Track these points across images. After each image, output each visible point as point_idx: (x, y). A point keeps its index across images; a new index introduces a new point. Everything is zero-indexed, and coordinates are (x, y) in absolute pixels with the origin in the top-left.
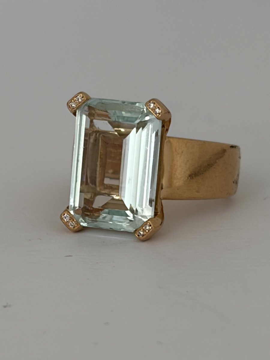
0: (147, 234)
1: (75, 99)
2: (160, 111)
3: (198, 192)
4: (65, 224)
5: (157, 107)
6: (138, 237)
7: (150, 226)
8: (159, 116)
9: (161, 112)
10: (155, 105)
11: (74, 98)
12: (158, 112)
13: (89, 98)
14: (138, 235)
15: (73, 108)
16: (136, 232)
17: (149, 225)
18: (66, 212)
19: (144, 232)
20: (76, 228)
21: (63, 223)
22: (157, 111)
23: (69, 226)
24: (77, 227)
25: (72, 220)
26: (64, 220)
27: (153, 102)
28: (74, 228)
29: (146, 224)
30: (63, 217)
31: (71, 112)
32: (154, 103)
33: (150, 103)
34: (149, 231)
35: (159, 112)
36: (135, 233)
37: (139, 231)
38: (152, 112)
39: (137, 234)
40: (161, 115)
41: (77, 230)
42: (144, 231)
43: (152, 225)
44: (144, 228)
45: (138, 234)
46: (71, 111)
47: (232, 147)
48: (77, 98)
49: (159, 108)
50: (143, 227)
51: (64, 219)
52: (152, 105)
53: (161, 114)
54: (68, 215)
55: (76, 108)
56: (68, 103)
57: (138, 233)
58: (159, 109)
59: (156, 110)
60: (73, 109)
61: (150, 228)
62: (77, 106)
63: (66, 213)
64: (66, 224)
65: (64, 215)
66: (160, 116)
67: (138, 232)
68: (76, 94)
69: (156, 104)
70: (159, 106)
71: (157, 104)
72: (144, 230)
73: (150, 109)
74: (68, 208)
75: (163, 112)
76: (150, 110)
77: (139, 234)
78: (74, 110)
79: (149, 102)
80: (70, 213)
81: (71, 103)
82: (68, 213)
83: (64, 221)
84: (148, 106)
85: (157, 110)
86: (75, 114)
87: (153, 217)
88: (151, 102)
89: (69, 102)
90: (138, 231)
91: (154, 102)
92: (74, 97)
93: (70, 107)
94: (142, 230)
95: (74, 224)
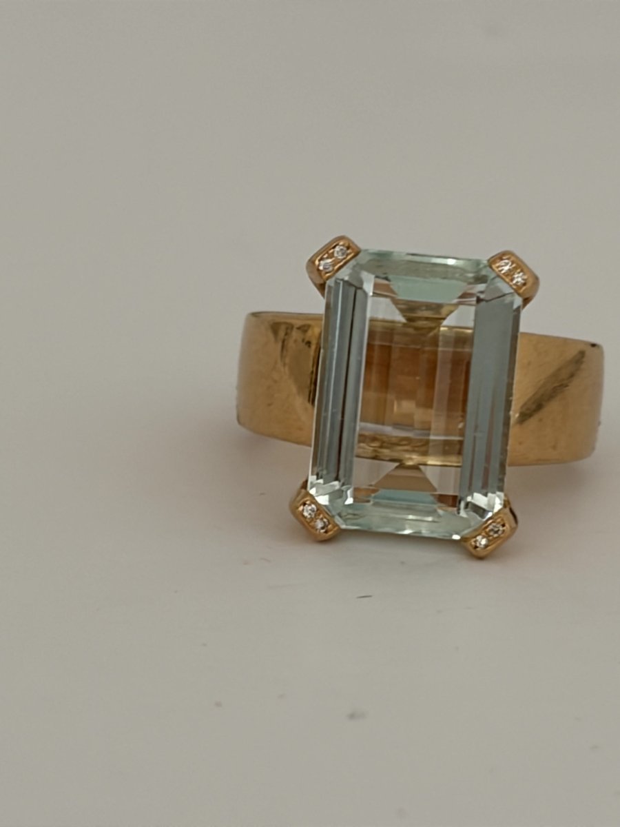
0: (495, 544)
1: (330, 251)
2: (526, 278)
4: (303, 525)
5: (518, 270)
6: (474, 550)
7: (504, 525)
8: (521, 289)
9: (528, 281)
10: (513, 267)
12: (521, 281)
13: (359, 250)
14: (475, 546)
15: (326, 273)
17: (502, 523)
18: (310, 498)
19: (488, 539)
20: (329, 533)
21: (300, 521)
22: (517, 278)
23: (314, 527)
24: (332, 531)
25: (321, 516)
26: (305, 517)
27: (511, 259)
28: (326, 532)
29: (494, 522)
30: (301, 508)
32: (512, 262)
33: (501, 262)
34: (499, 536)
35: (523, 280)
37: (478, 537)
38: (507, 279)
39: (471, 545)
40: (527, 288)
41: (332, 537)
42: (487, 537)
43: (507, 524)
44: (488, 530)
45: (474, 544)
47: (594, 345)
48: (336, 248)
50: (486, 528)
51: (305, 514)
53: (527, 284)
54: (312, 506)
55: (334, 271)
56: (312, 262)
57: (474, 540)
58: (524, 274)
59: (516, 276)
60: (327, 275)
61: (503, 529)
62: (336, 267)
63: (308, 500)
64: (310, 525)
65: (305, 504)
66: (524, 288)
68: (332, 240)
69: (517, 264)
71: (519, 263)
72: (488, 534)
73: (504, 273)
75: (531, 281)
76: (503, 276)
77: (477, 544)
78: (328, 277)
79: (501, 257)
80: (316, 500)
82: (313, 501)
83: (302, 519)
84: (497, 268)
85: (519, 278)
88: (505, 257)
90: (474, 536)
91: (513, 258)
92: (328, 248)
94: (483, 534)
95: (327, 523)
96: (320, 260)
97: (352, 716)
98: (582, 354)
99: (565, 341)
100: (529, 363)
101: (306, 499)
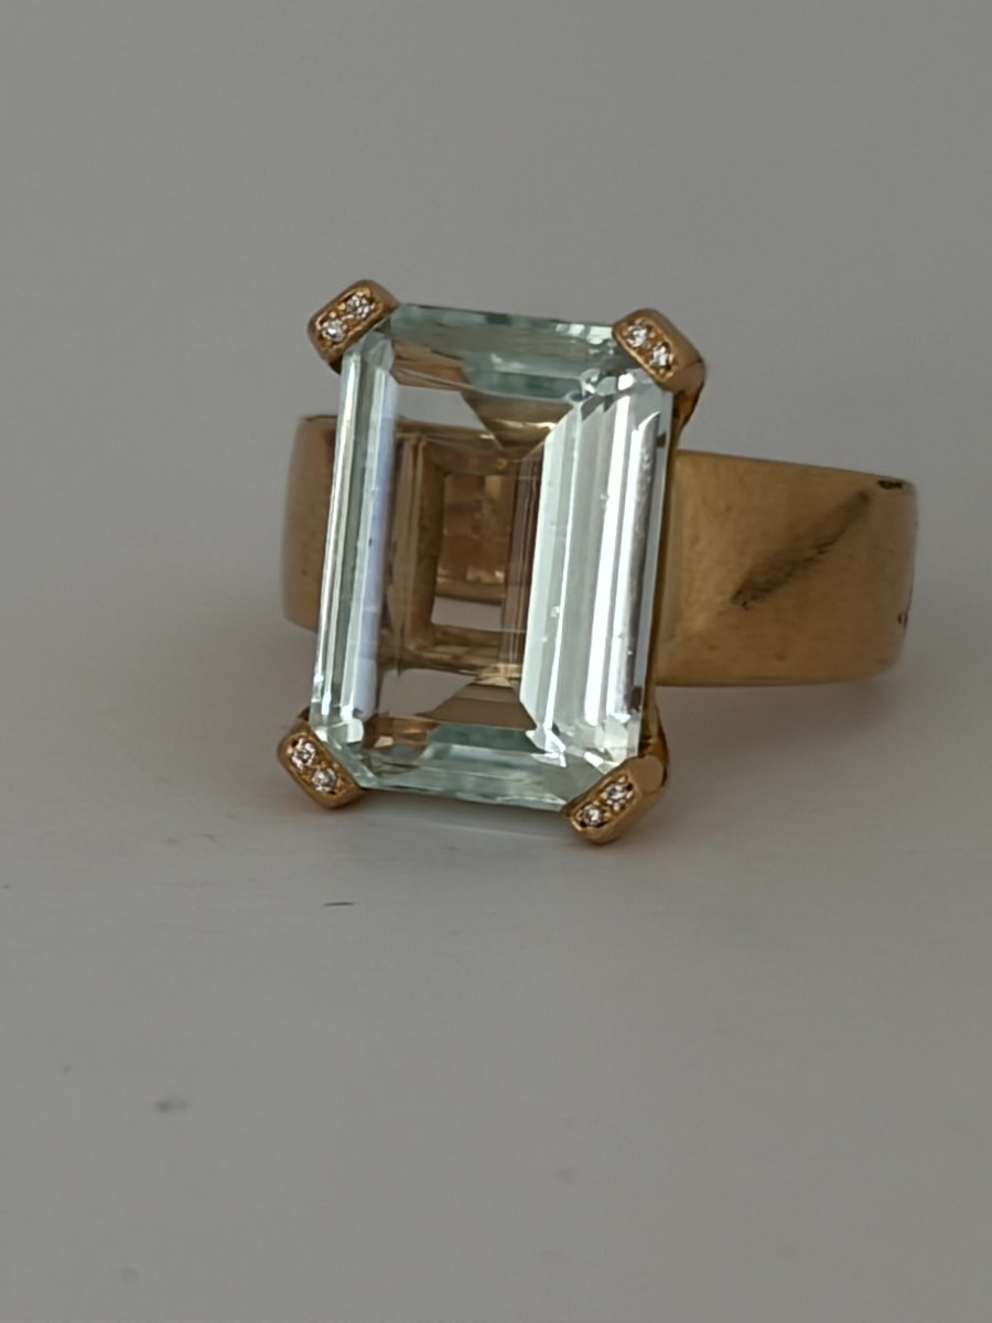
0: (616, 821)
1: (342, 307)
2: (671, 358)
3: (781, 657)
4: (296, 780)
5: (659, 343)
6: (579, 828)
7: (629, 788)
8: (663, 376)
9: (675, 361)
10: (652, 335)
11: (339, 304)
12: (663, 363)
13: (393, 305)
14: (583, 824)
15: (334, 343)
16: (573, 811)
17: (626, 785)
18: (304, 734)
19: (603, 812)
20: (340, 794)
21: (291, 773)
22: (659, 357)
23: (312, 785)
24: (344, 791)
25: (324, 765)
26: (294, 765)
27: (646, 323)
28: (332, 793)
29: (614, 782)
30: (290, 751)
31: (323, 358)
32: (649, 329)
33: (630, 328)
34: (623, 807)
35: (667, 361)
36: (568, 815)
37: (588, 808)
38: (640, 360)
39: (577, 821)
40: (675, 374)
41: (345, 801)
42: (602, 807)
43: (636, 788)
44: (604, 795)
45: (580, 819)
46: (323, 355)
48: (350, 302)
49: (666, 345)
50: (601, 791)
51: (295, 759)
52: (641, 335)
53: (674, 368)
54: (308, 746)
55: (346, 340)
56: (312, 324)
57: (581, 815)
58: (668, 351)
59: (656, 354)
60: (335, 347)
61: (629, 795)
62: (351, 334)
63: (300, 737)
64: (303, 779)
65: (295, 743)
66: (670, 374)
67: (581, 812)
68: (345, 288)
69: (656, 332)
70: (667, 340)
71: (660, 331)
72: (603, 802)
73: (635, 349)
74: (305, 714)
75: (682, 362)
76: (634, 354)
77: (586, 821)
78: (338, 350)
79: (630, 320)
80: (315, 736)
81: (326, 324)
82: (311, 738)
83: (292, 768)
84: (625, 338)
85: (661, 356)
86: (337, 365)
87: (636, 754)
88: (638, 321)
89: (320, 319)
90: (583, 808)
91: (651, 322)
92: (338, 301)
93: (321, 337)
94: (596, 803)
95: (334, 778)
96: (322, 322)
97: (164, 1107)
98: (864, 498)
99: (806, 473)
100: (729, 509)
101: (297, 735)
